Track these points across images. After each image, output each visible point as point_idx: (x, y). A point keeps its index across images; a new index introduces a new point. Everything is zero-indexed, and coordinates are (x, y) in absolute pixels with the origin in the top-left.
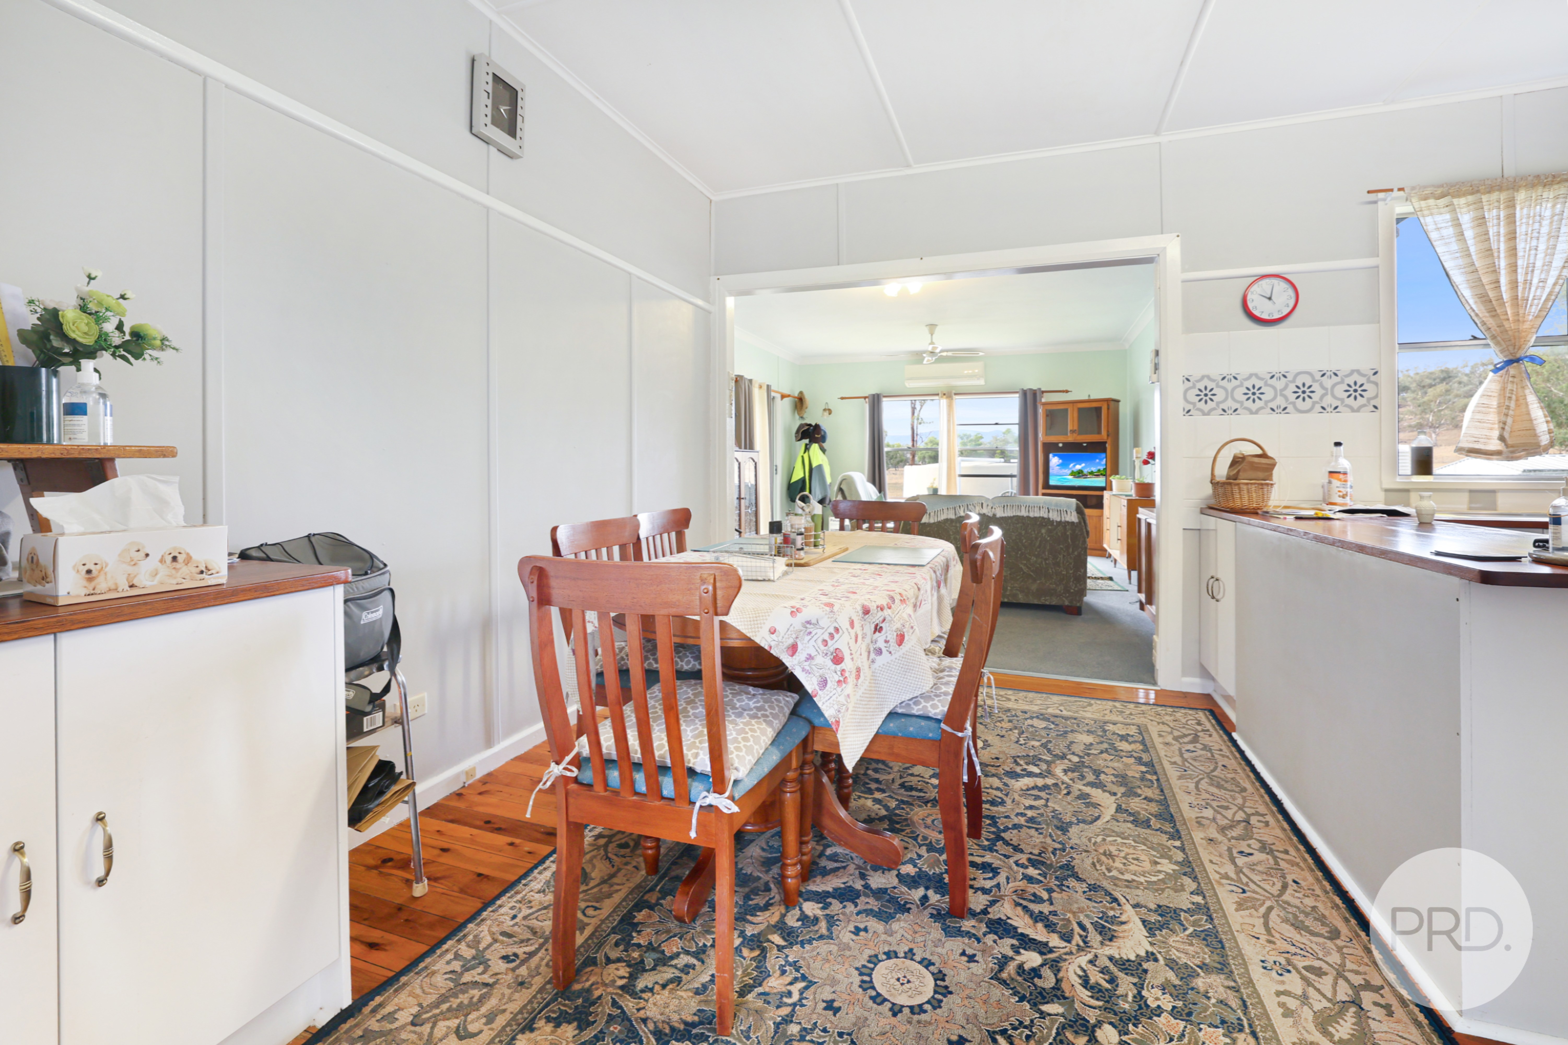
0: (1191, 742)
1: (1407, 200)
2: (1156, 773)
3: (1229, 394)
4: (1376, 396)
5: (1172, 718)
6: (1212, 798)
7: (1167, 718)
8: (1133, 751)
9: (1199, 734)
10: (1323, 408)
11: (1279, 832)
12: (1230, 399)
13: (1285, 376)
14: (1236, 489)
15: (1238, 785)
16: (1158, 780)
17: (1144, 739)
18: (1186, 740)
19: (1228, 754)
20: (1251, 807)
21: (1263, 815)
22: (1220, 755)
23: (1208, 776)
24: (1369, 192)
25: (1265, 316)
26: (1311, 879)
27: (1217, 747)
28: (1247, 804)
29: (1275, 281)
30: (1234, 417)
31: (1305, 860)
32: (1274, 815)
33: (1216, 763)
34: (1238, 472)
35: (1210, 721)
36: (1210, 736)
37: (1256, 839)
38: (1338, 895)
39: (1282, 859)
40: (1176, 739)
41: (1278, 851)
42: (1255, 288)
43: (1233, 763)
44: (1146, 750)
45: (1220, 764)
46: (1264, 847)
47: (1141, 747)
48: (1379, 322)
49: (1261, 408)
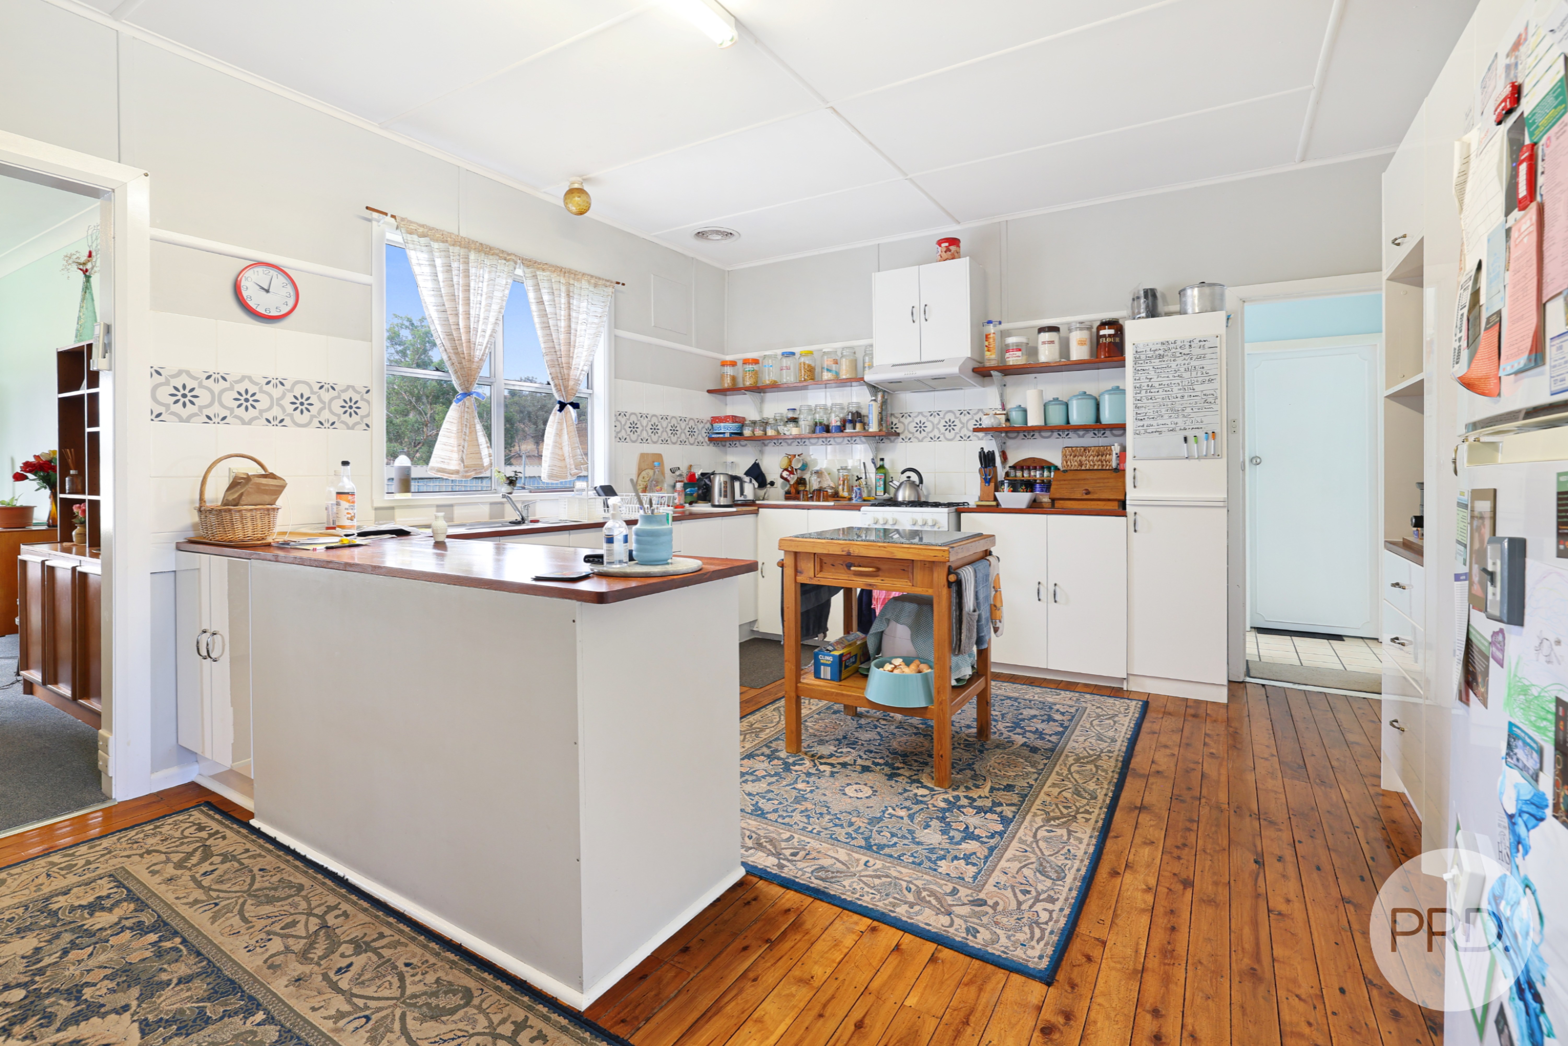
0: (203, 860)
1: (397, 228)
2: (176, 933)
3: (216, 398)
4: (368, 415)
5: (159, 837)
6: (270, 921)
7: (150, 841)
8: (121, 919)
9: (208, 843)
10: (321, 423)
11: (363, 917)
12: (216, 403)
13: (282, 384)
14: (236, 516)
15: (290, 885)
16: (184, 941)
17: (129, 890)
18: (194, 860)
19: (258, 851)
20: (319, 905)
21: (336, 907)
22: (249, 857)
23: (249, 895)
24: (367, 208)
25: (261, 310)
26: (419, 951)
27: (240, 849)
28: (314, 904)
29: (273, 272)
30: (222, 426)
31: (401, 932)
32: (347, 900)
33: (251, 871)
34: (242, 495)
35: (213, 818)
36: (224, 838)
37: (345, 942)
38: (448, 951)
39: (383, 947)
40: (179, 865)
41: (374, 940)
42: (249, 273)
43: (270, 860)
44: (142, 905)
45: (256, 870)
46: (360, 947)
47: (132, 906)
48: (371, 341)
49: (255, 418)
